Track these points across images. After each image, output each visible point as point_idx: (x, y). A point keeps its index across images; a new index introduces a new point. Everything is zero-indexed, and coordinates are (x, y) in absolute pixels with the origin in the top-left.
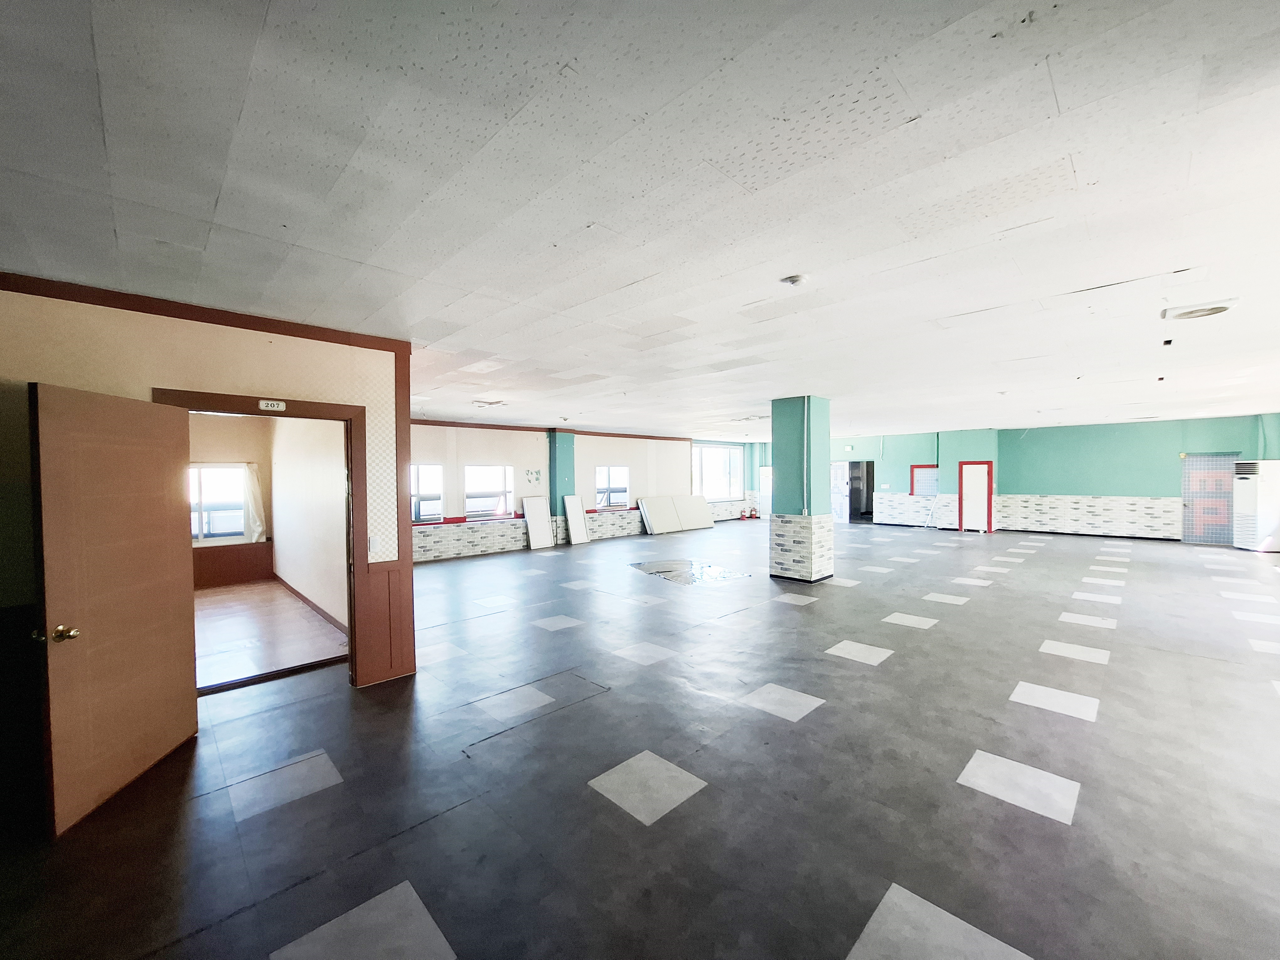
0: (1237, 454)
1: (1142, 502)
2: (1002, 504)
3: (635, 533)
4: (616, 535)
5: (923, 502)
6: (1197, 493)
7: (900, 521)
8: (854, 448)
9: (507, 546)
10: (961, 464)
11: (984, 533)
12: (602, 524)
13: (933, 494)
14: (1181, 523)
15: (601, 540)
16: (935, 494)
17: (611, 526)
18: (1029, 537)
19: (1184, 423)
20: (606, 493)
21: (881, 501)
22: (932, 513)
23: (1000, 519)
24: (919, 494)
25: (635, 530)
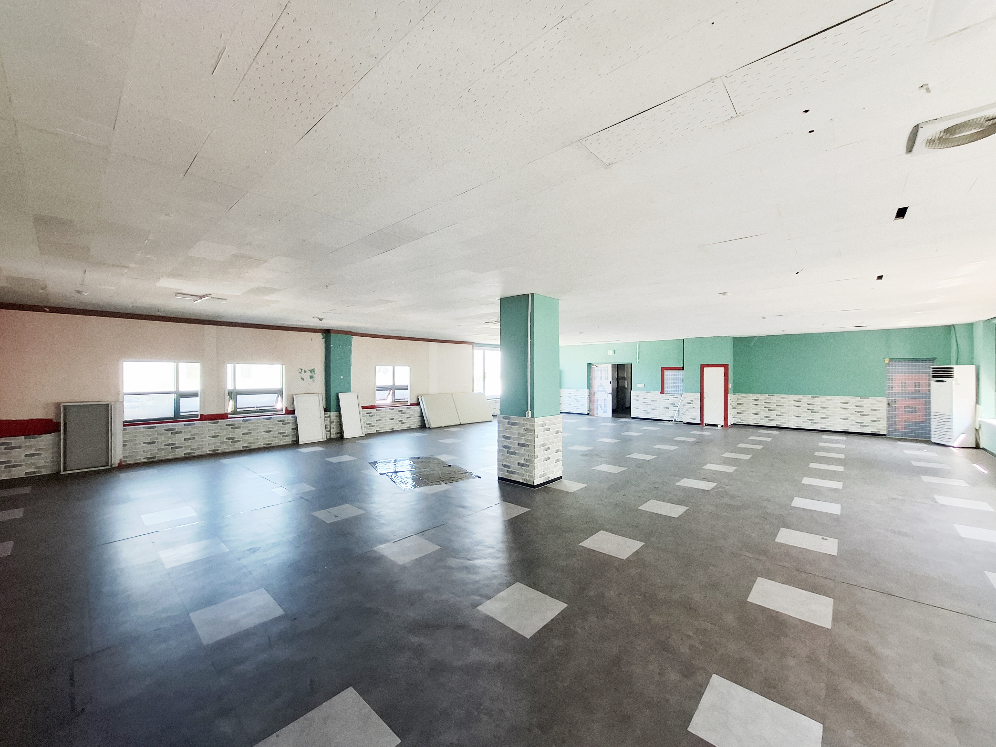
0: (932, 360)
1: (853, 401)
2: (736, 402)
3: (415, 426)
4: (395, 429)
5: (672, 400)
6: (899, 394)
7: (653, 416)
8: (615, 352)
9: (273, 441)
10: (703, 367)
11: (721, 427)
12: (380, 419)
13: (680, 393)
14: (885, 420)
15: (379, 434)
16: (681, 393)
17: (390, 420)
18: (759, 432)
19: (887, 332)
20: (391, 391)
21: (637, 398)
22: (679, 409)
23: (736, 415)
24: (669, 392)
25: (415, 424)
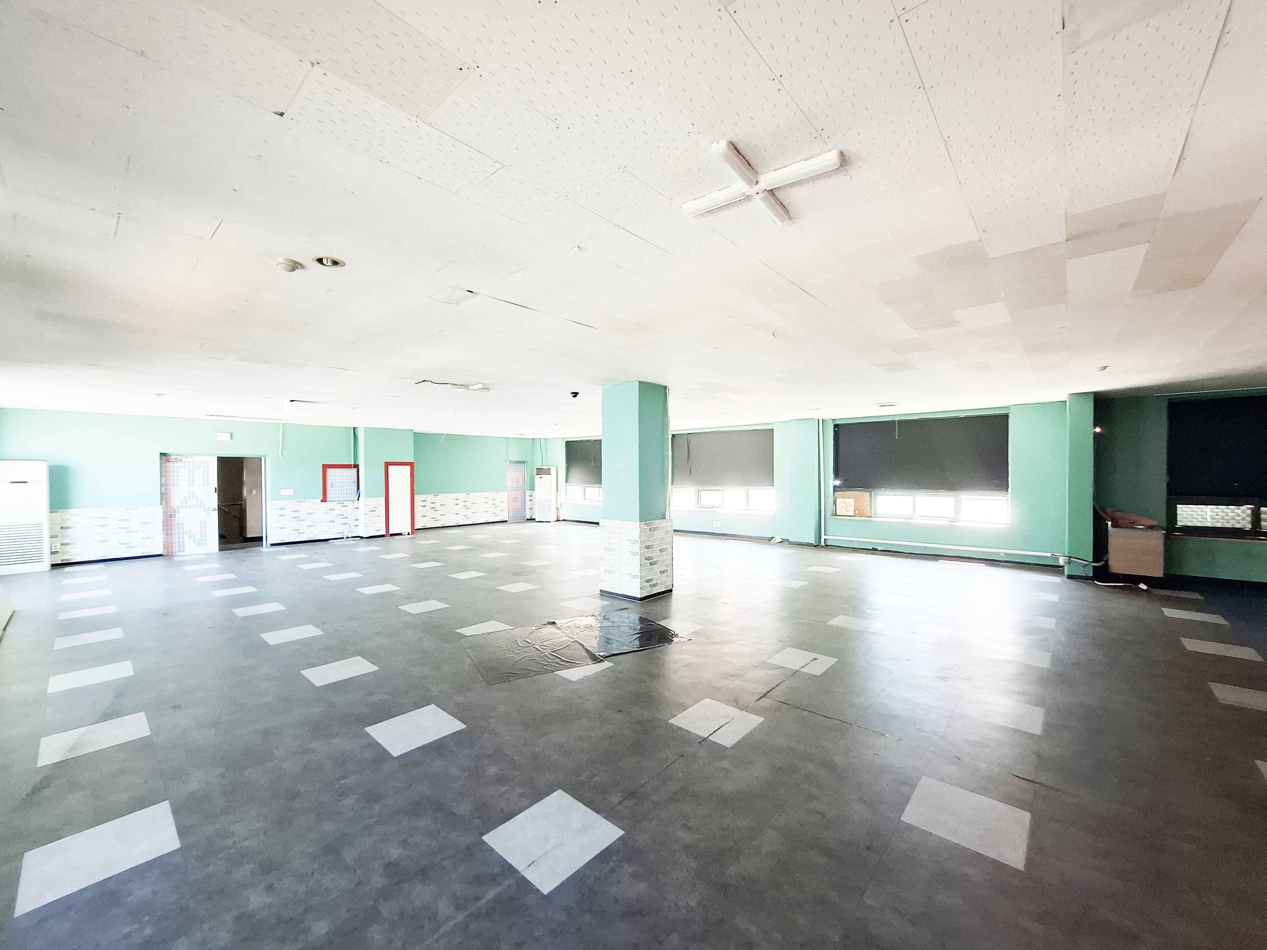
5: (339, 509)
7: (310, 537)
8: (234, 437)
10: (387, 464)
11: (407, 534)
13: (350, 499)
14: (507, 509)
16: (353, 499)
19: (507, 440)
21: (282, 512)
24: (334, 500)
